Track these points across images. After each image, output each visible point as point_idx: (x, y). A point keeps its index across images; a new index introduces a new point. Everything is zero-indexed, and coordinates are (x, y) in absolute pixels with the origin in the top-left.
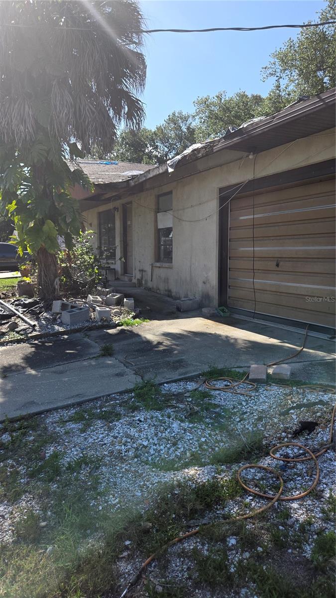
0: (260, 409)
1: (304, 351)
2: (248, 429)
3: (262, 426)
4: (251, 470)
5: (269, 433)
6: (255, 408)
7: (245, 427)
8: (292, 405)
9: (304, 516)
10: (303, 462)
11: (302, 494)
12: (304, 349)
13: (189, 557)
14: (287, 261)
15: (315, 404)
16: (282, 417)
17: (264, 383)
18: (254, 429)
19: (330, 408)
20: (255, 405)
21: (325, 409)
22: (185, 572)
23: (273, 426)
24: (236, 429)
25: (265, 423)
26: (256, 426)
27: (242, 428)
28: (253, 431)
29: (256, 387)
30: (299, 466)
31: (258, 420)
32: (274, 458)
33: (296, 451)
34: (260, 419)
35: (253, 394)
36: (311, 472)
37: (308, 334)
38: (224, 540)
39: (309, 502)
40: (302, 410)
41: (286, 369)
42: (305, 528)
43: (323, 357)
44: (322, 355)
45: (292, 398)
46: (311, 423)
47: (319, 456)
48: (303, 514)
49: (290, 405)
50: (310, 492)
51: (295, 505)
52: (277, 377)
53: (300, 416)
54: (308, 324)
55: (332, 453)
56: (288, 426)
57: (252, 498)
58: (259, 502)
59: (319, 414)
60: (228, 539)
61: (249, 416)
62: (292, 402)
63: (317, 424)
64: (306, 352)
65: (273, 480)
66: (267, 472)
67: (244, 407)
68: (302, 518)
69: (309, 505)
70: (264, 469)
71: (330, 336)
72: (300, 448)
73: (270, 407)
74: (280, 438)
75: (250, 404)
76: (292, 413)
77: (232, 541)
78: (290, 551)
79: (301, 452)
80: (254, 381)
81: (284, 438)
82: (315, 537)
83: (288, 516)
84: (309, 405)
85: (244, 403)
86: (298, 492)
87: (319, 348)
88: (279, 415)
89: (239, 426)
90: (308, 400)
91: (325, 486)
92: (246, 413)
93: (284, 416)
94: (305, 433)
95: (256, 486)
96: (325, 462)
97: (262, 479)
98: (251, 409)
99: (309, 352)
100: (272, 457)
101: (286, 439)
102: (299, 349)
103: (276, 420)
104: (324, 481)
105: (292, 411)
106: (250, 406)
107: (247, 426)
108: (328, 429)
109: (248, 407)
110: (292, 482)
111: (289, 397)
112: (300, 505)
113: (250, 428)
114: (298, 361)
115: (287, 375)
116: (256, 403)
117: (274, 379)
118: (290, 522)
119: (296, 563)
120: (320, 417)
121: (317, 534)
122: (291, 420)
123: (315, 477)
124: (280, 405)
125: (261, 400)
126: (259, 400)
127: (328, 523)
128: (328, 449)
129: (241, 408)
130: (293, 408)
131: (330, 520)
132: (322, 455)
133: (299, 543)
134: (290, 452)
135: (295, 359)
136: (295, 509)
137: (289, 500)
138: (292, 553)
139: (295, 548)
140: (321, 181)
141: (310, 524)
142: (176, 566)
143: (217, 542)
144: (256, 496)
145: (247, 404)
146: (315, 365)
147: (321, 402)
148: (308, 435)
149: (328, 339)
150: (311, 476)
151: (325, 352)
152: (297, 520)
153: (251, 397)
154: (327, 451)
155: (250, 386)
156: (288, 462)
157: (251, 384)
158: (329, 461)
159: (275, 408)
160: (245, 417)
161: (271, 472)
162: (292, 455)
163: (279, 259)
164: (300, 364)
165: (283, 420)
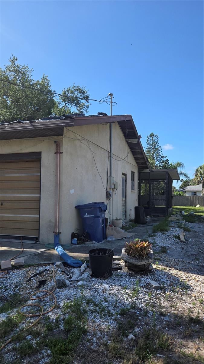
0: (15, 282)
1: (24, 251)
2: (10, 294)
3: (18, 290)
4: (24, 308)
5: (22, 292)
6: (12, 282)
7: (8, 293)
8: (32, 275)
9: (56, 316)
10: (47, 297)
11: (51, 309)
12: (24, 250)
13: (11, 351)
14: (8, 202)
15: (43, 272)
16: (28, 283)
17: (11, 270)
18: (14, 293)
19: (51, 271)
20: (11, 281)
21: (49, 273)
22: (13, 357)
23: (24, 288)
24: (4, 296)
25: (19, 288)
26: (15, 291)
27: (7, 294)
28: (14, 294)
29: (8, 273)
30: (46, 299)
31: (15, 288)
32: (33, 300)
33: (42, 294)
34: (16, 287)
35: (8, 276)
36: (52, 299)
37: (23, 242)
38: (25, 339)
39: (55, 311)
40: (37, 276)
41: (21, 260)
42: (57, 320)
43: (36, 251)
44: (34, 251)
45: (31, 272)
46: (43, 281)
47: (53, 292)
48: (55, 316)
49: (31, 275)
50: (55, 307)
51: (50, 314)
52: (18, 265)
53: (37, 280)
54: (21, 236)
55: (58, 290)
56: (32, 286)
57: (30, 319)
58: (34, 319)
59: (46, 276)
60: (27, 338)
61: (9, 287)
62: (31, 274)
63: (46, 280)
64: (26, 251)
65: (36, 308)
66: (32, 306)
67: (5, 284)
68: (55, 318)
69: (56, 312)
70: (31, 305)
71: (35, 241)
72: (44, 292)
73: (20, 280)
74: (29, 293)
75: (8, 281)
76: (32, 279)
77: (29, 337)
78: (55, 330)
79: (44, 293)
80: (5, 269)
81: (31, 292)
82: (63, 321)
83: (49, 319)
84: (40, 273)
85: (5, 282)
86: (49, 309)
87: (31, 248)
88: (26, 282)
89: (5, 294)
90: (39, 271)
91: (60, 302)
92: (7, 286)
93: (28, 282)
94: (42, 286)
95: (30, 313)
96: (56, 293)
97: (31, 309)
98: (10, 283)
99: (27, 251)
100: (31, 299)
101: (32, 292)
102: (22, 250)
103: (25, 285)
104: (59, 301)
105: (32, 278)
106: (8, 282)
107: (10, 293)
108: (53, 281)
109: (7, 283)
110: (45, 306)
111: (30, 272)
112: (52, 313)
113: (12, 293)
114: (24, 256)
115: (23, 262)
116: (11, 279)
117: (16, 266)
118: (51, 321)
119: (60, 333)
120: (47, 277)
121: (63, 320)
122: (32, 282)
123: (55, 300)
124: (25, 277)
125: (14, 278)
126: (12, 278)
127: (65, 315)
128: (56, 288)
129: (3, 285)
130: (32, 277)
131: (66, 314)
132: (54, 291)
133: (57, 326)
134: (39, 295)
135: (21, 255)
136: (51, 315)
137: (47, 313)
138: (56, 330)
139: (57, 329)
140: (27, 161)
141: (59, 318)
142: (7, 357)
143: (22, 341)
144: (32, 317)
145: (6, 281)
146: (33, 256)
147: (46, 270)
148: (43, 286)
149: (34, 243)
150: (53, 301)
151: (35, 249)
152: (53, 319)
153: (7, 278)
154: (55, 289)
155: (3, 273)
156: (40, 299)
157: (3, 272)
158: (58, 293)
159: (23, 279)
160: (7, 288)
161: (34, 306)
162: (41, 296)
163: (3, 201)
164: (25, 257)
165: (29, 284)
